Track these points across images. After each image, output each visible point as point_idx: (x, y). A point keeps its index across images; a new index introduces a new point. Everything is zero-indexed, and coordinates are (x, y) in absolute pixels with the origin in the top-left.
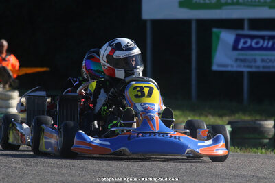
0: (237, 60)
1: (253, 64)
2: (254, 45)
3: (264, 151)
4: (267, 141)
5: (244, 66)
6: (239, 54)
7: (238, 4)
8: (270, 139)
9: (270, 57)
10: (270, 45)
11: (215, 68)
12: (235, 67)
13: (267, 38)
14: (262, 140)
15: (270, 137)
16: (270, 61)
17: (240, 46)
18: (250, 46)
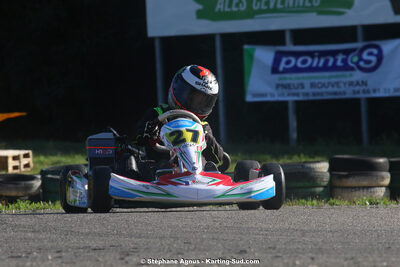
0: (278, 86)
1: (300, 91)
2: (299, 65)
3: (315, 202)
4: (321, 189)
5: (289, 95)
6: (281, 79)
8: (325, 187)
9: (323, 81)
10: (321, 64)
11: (249, 98)
12: (276, 96)
13: (316, 54)
14: (313, 190)
15: (325, 184)
16: (323, 85)
17: (281, 68)
18: (295, 67)
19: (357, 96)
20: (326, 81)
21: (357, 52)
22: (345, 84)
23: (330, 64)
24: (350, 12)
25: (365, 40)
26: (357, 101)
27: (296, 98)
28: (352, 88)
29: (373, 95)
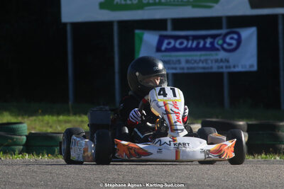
1: (177, 66)
2: (177, 45)
5: (169, 69)
6: (162, 56)
7: (160, 4)
9: (195, 58)
10: (194, 45)
13: (191, 38)
16: (195, 61)
17: (163, 48)
18: (174, 47)
19: (221, 70)
20: (198, 58)
21: (221, 37)
22: (212, 61)
23: (201, 45)
24: (217, 6)
25: (228, 28)
26: (221, 74)
27: (174, 71)
28: (217, 64)
29: (233, 70)
